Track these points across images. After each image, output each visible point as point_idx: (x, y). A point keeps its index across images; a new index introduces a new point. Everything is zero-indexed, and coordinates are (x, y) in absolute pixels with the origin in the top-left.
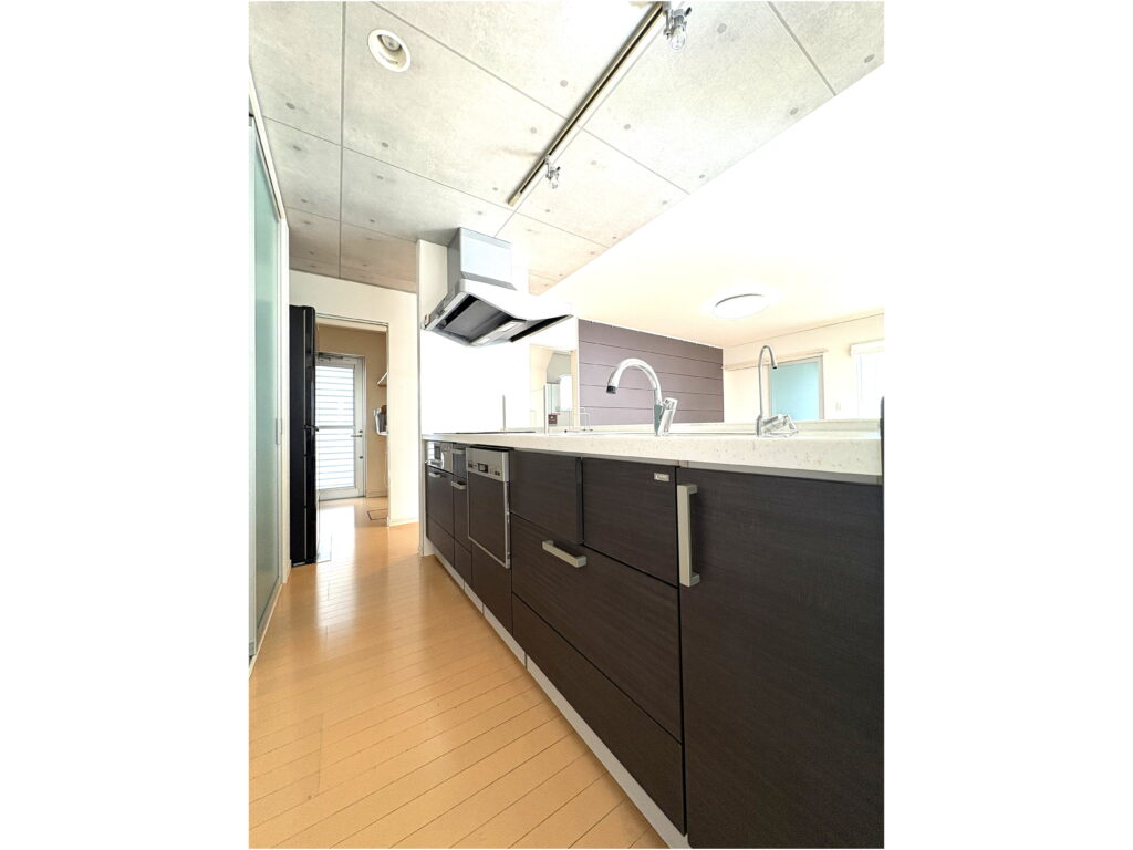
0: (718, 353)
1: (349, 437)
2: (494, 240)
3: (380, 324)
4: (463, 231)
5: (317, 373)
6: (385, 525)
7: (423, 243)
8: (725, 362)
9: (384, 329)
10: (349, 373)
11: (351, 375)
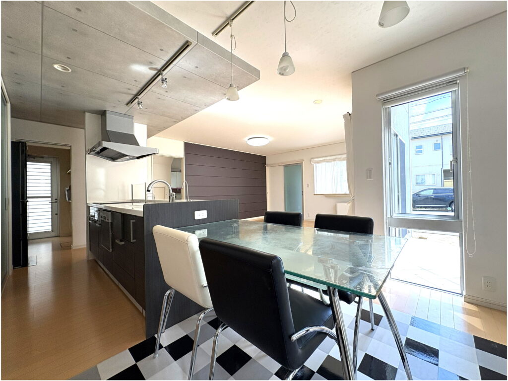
0: (264, 158)
1: (48, 203)
2: (125, 115)
3: (67, 146)
4: (107, 112)
5: (28, 166)
6: (71, 249)
7: (87, 114)
8: (267, 162)
9: (69, 148)
10: (47, 166)
11: (49, 167)
